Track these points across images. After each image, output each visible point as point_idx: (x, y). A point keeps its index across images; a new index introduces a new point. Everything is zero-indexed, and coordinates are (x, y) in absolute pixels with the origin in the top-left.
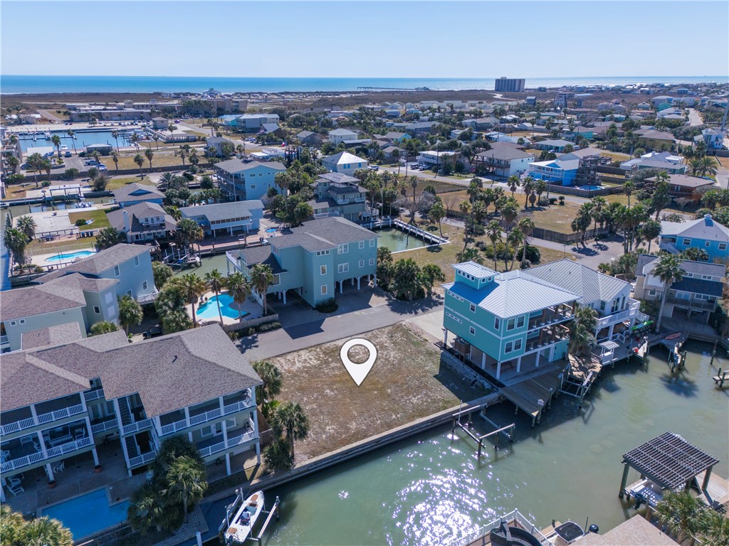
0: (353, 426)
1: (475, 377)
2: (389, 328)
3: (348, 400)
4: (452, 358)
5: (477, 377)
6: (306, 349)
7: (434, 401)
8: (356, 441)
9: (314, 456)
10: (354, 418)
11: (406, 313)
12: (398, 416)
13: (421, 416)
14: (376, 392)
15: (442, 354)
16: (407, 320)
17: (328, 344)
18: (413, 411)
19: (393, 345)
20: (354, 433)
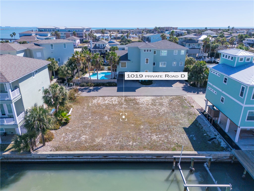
0: (98, 140)
1: (216, 135)
2: (173, 97)
3: (112, 125)
4: (204, 119)
5: (218, 136)
6: (118, 96)
7: (169, 142)
8: (91, 150)
9: (57, 150)
10: (104, 136)
11: (191, 92)
12: (134, 144)
13: (151, 149)
14: (133, 125)
15: (199, 116)
16: (188, 95)
17: (131, 97)
18: (148, 144)
19: (168, 104)
20: (95, 145)
